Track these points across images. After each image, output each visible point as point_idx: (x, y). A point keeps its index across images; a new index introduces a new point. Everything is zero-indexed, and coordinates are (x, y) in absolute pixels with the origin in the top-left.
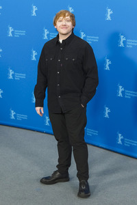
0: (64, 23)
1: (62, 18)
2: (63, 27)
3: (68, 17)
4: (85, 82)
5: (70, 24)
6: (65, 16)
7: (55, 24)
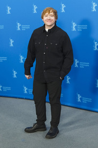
0: (49, 17)
1: (47, 14)
2: (48, 20)
3: (52, 14)
4: (63, 61)
5: (53, 18)
6: (49, 13)
7: (42, 18)
